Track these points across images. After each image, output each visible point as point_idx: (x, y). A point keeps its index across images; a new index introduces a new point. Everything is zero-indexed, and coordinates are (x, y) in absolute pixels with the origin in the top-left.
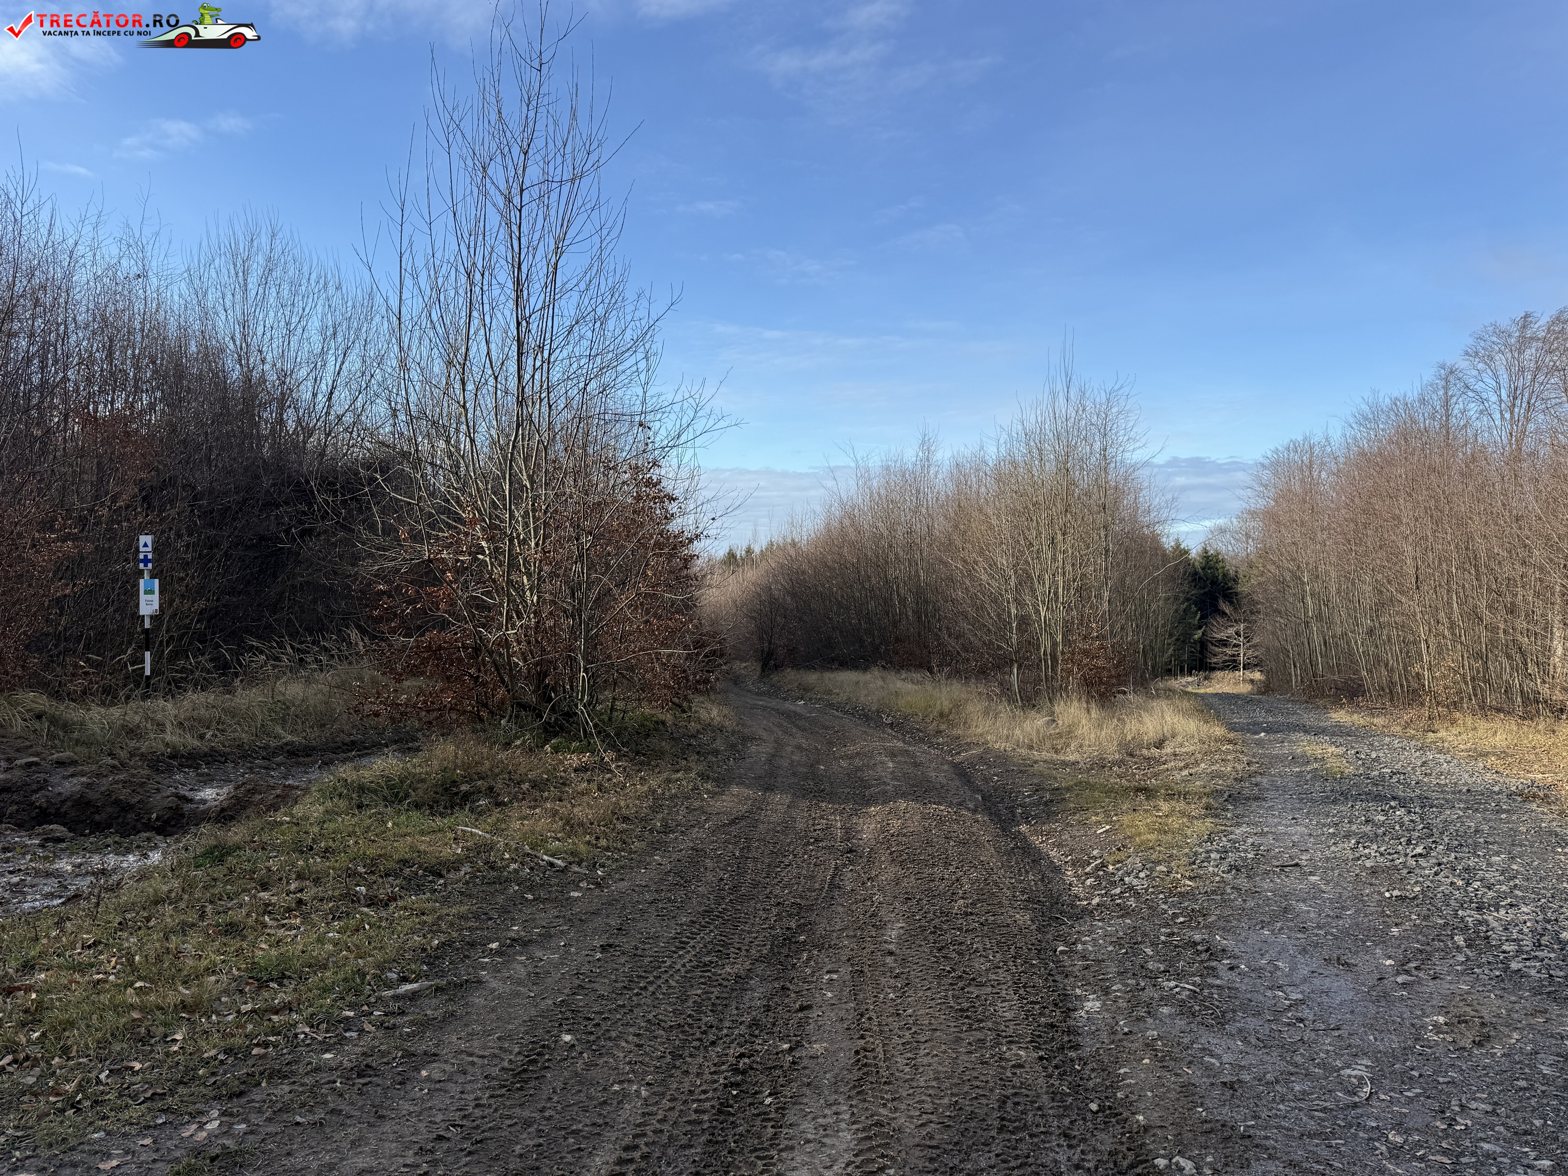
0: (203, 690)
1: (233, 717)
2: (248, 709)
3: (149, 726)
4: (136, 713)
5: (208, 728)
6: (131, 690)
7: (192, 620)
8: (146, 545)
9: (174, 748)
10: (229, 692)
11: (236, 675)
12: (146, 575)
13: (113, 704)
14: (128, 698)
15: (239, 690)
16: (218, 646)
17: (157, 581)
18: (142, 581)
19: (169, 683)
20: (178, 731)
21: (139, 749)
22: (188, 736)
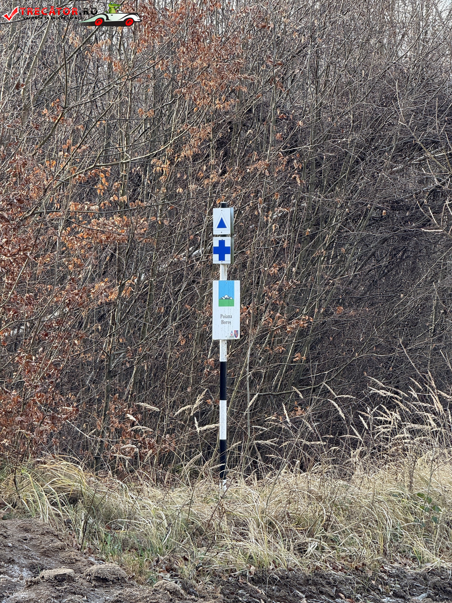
0: (303, 468)
1: (349, 518)
2: (371, 506)
3: (224, 525)
4: (205, 501)
5: (311, 535)
6: (198, 462)
7: (287, 347)
8: (222, 225)
9: (260, 565)
10: (343, 475)
11: (354, 444)
12: (223, 273)
13: (173, 483)
14: (194, 474)
15: (358, 472)
16: (326, 392)
17: (237, 284)
18: (216, 284)
19: (253, 454)
20: (267, 537)
21: (209, 563)
22: (281, 547)
